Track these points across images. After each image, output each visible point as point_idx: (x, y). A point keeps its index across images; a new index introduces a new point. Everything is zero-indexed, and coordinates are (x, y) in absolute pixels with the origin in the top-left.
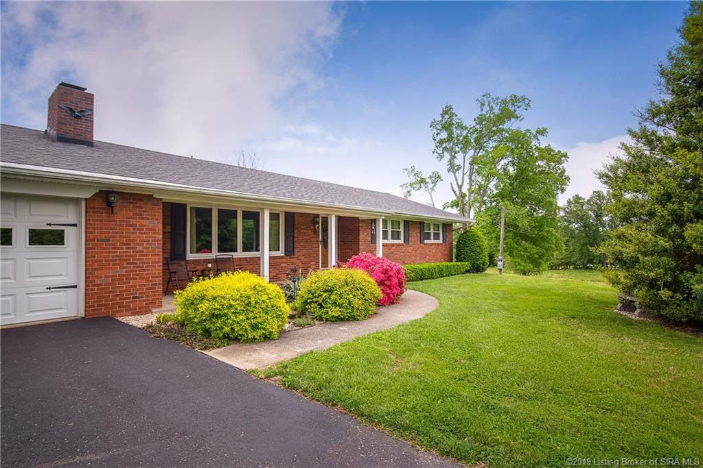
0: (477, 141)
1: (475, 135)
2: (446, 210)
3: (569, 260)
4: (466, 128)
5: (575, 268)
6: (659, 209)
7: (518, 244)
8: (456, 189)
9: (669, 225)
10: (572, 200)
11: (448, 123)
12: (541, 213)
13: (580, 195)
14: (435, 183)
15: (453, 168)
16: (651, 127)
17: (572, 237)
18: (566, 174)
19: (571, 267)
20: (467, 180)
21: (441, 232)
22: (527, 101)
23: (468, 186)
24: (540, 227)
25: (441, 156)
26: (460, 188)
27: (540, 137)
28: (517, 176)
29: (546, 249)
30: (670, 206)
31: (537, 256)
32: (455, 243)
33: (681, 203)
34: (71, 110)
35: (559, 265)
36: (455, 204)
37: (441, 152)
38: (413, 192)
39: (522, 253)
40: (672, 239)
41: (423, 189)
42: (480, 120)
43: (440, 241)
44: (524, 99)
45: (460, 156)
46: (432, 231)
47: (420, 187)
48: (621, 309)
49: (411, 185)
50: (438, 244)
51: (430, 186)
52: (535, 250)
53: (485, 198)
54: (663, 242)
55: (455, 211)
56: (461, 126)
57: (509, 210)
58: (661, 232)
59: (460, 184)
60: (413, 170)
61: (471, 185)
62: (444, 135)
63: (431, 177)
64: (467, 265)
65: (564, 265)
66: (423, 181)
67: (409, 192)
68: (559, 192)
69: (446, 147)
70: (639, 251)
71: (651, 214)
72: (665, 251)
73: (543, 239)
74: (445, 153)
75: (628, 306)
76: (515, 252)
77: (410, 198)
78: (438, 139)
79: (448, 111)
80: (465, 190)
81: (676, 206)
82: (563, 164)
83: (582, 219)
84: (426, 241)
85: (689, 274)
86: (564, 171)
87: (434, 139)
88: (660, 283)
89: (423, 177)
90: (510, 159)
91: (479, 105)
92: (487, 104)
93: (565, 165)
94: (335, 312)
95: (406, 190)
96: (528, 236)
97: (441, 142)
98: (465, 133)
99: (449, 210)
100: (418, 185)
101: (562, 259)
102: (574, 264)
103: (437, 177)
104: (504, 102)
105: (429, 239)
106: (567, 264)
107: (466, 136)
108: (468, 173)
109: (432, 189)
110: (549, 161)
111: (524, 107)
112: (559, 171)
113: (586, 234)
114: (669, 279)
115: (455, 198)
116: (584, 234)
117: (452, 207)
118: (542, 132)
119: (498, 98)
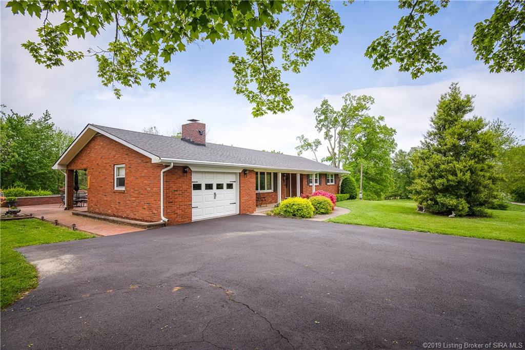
0: (343, 121)
1: (341, 118)
2: (323, 163)
3: (397, 193)
4: (336, 112)
5: (401, 198)
6: (428, 174)
7: (369, 184)
8: (331, 150)
9: (431, 180)
10: (398, 153)
11: (325, 110)
12: (381, 165)
13: (403, 150)
14: (317, 146)
15: (328, 136)
16: (428, 141)
17: (399, 178)
18: (395, 142)
19: (398, 198)
20: (337, 145)
21: (334, 178)
22: (372, 99)
23: (338, 149)
24: (381, 174)
25: (320, 129)
26: (333, 149)
27: (380, 121)
28: (367, 143)
29: (385, 186)
30: (431, 173)
31: (379, 190)
32: (340, 184)
33: (435, 173)
34: (200, 132)
35: (391, 196)
36: (329, 159)
37: (320, 127)
38: (303, 151)
39: (371, 189)
40: (432, 184)
41: (310, 150)
42: (344, 110)
43: (334, 183)
44: (370, 98)
45: (332, 130)
46: (330, 179)
47: (308, 148)
48: (418, 210)
49: (302, 147)
50: (333, 185)
51: (314, 148)
52: (378, 187)
53: (348, 156)
54: (429, 185)
55: (329, 163)
56: (332, 111)
57: (363, 163)
58: (429, 182)
59: (333, 147)
60: (303, 138)
61: (340, 148)
62: (323, 117)
63: (314, 143)
64: (348, 195)
65: (394, 196)
66: (309, 145)
67: (301, 151)
68: (391, 152)
69: (323, 124)
70: (422, 188)
71: (426, 176)
72: (429, 189)
73: (383, 180)
74: (323, 128)
75: (421, 209)
76: (367, 188)
77: (301, 156)
78: (319, 119)
79: (325, 102)
80: (336, 151)
81: (433, 173)
82: (393, 136)
83: (405, 166)
84: (328, 184)
85: (437, 196)
86: (394, 140)
87: (317, 120)
88: (429, 199)
89: (310, 142)
90: (363, 134)
91: (344, 100)
92: (348, 100)
93: (394, 137)
94: (323, 211)
95: (299, 150)
96: (374, 179)
97: (321, 121)
98: (335, 115)
99: (325, 163)
100: (306, 148)
101: (392, 192)
102: (400, 196)
103: (318, 143)
104: (359, 99)
105: (329, 182)
106: (395, 196)
107: (336, 117)
108: (338, 140)
109: (315, 150)
110: (385, 134)
111: (370, 102)
112: (391, 140)
113: (408, 176)
114: (431, 197)
115: (330, 155)
116: (406, 176)
117: (327, 161)
118: (382, 118)
119: (355, 97)
